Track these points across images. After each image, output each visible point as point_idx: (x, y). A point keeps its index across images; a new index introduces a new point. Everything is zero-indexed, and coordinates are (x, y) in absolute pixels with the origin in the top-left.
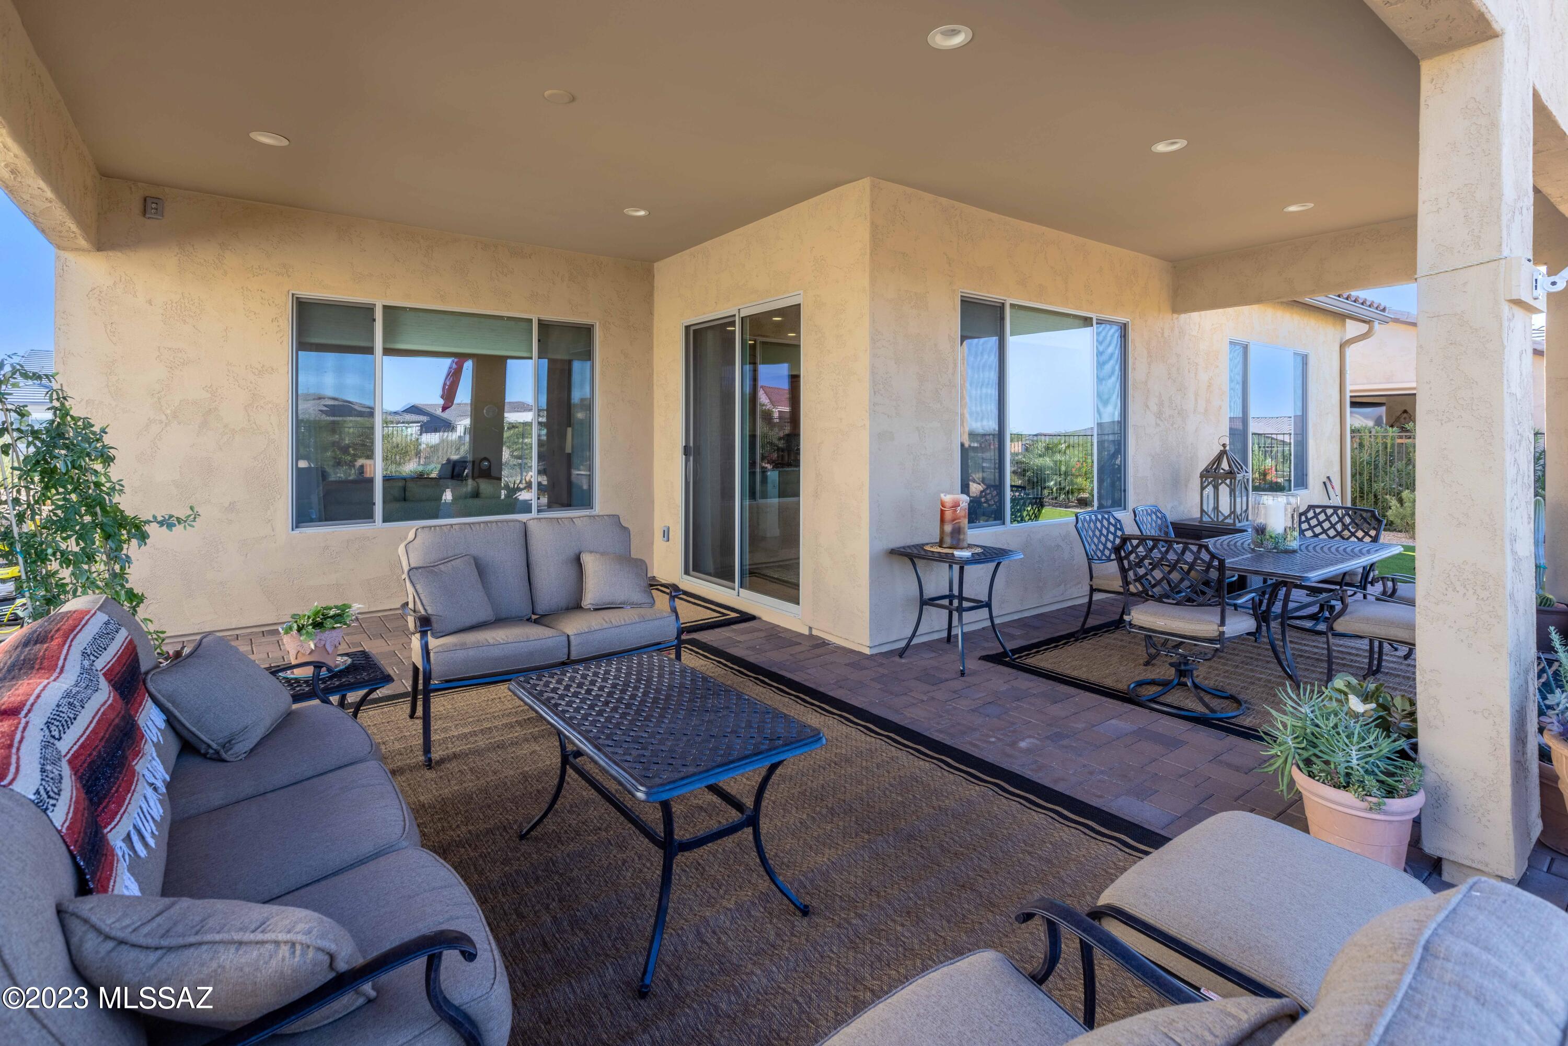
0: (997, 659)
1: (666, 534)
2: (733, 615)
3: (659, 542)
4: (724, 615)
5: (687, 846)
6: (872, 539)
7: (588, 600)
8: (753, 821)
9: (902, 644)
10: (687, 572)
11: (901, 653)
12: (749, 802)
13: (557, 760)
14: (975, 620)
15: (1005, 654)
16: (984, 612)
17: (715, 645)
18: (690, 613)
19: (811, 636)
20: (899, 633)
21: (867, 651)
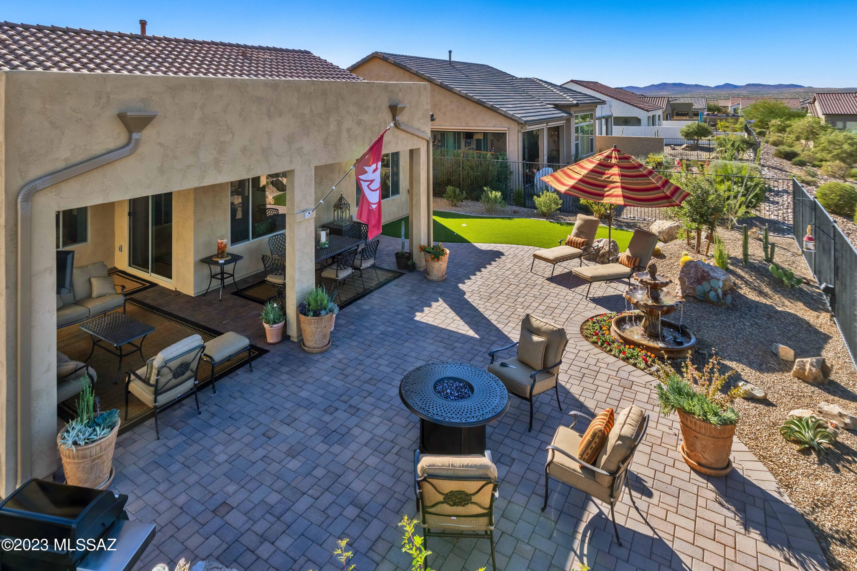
0: (235, 294)
1: (121, 249)
2: (148, 284)
3: (117, 252)
4: (144, 285)
5: (124, 356)
6: (195, 257)
7: (94, 295)
8: (140, 349)
9: (205, 292)
10: (130, 265)
11: (204, 295)
12: (139, 345)
13: (92, 344)
14: (228, 281)
15: (238, 292)
16: (232, 278)
17: (139, 299)
18: (131, 286)
19: (176, 291)
20: (204, 288)
21: (193, 296)
